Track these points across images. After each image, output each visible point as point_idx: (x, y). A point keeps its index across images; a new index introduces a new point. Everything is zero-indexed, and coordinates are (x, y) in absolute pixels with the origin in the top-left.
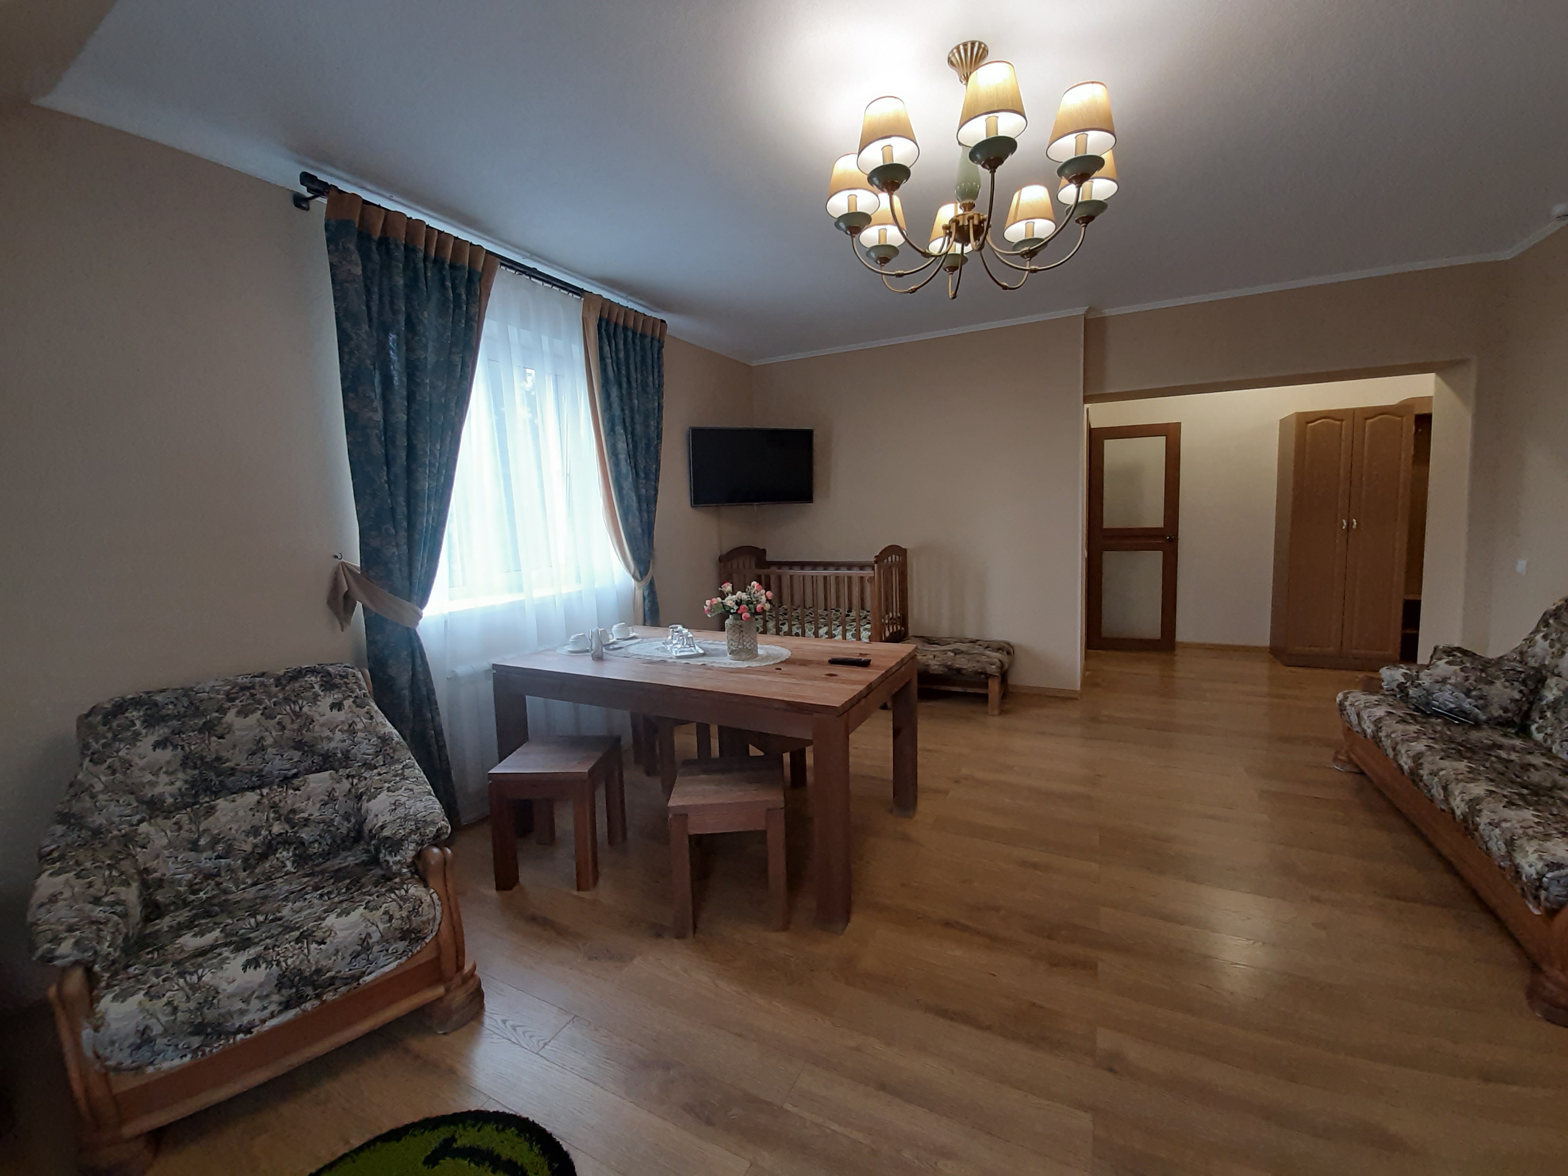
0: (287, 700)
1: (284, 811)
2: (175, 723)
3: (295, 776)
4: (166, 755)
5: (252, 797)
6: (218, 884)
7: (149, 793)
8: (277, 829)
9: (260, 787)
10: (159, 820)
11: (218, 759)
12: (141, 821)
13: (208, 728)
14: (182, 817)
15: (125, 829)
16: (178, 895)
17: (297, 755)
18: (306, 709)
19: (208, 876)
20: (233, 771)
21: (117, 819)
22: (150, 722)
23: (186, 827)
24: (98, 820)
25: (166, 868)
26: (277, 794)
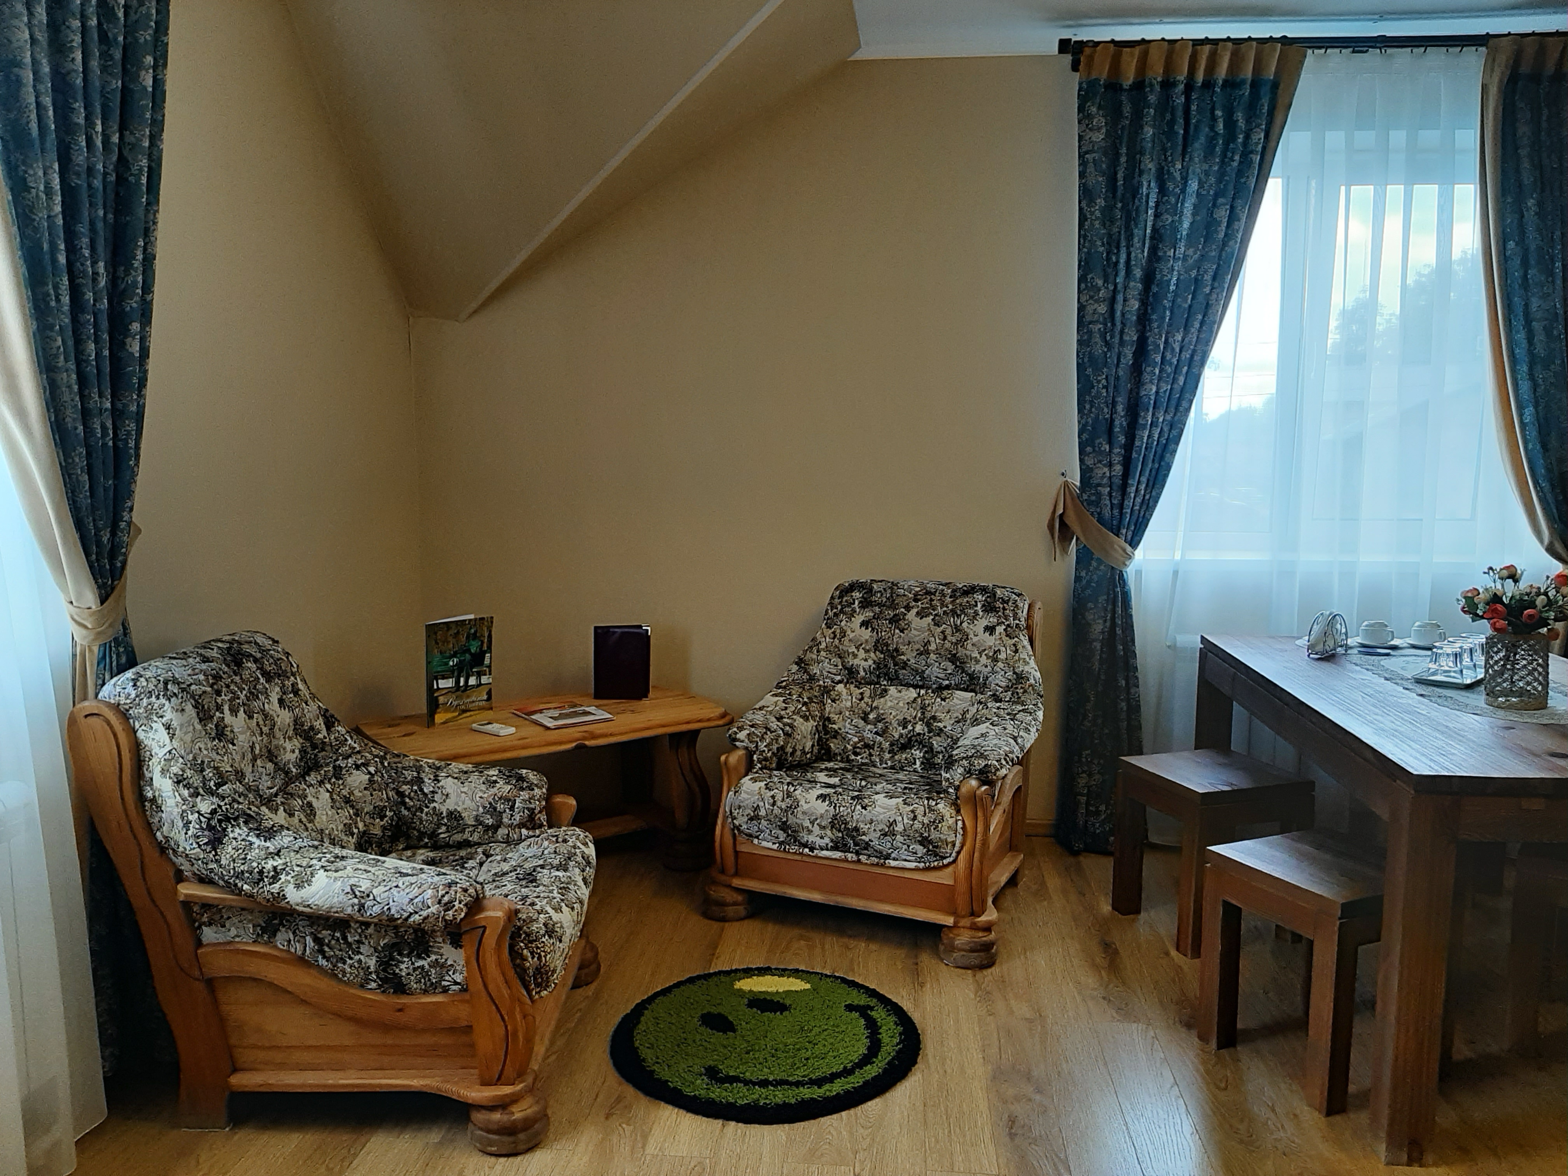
0: (954, 612)
1: (928, 715)
2: (877, 609)
3: (948, 687)
4: (866, 634)
5: (912, 693)
6: (871, 755)
7: (851, 661)
8: (919, 728)
9: (921, 687)
10: (852, 686)
11: (897, 650)
12: (840, 682)
13: (895, 620)
14: (867, 690)
15: (828, 682)
16: (845, 750)
17: (950, 668)
18: (965, 625)
19: (867, 746)
20: (904, 666)
21: (825, 674)
22: (865, 604)
23: (866, 699)
24: (815, 670)
25: (846, 725)
26: (930, 698)
